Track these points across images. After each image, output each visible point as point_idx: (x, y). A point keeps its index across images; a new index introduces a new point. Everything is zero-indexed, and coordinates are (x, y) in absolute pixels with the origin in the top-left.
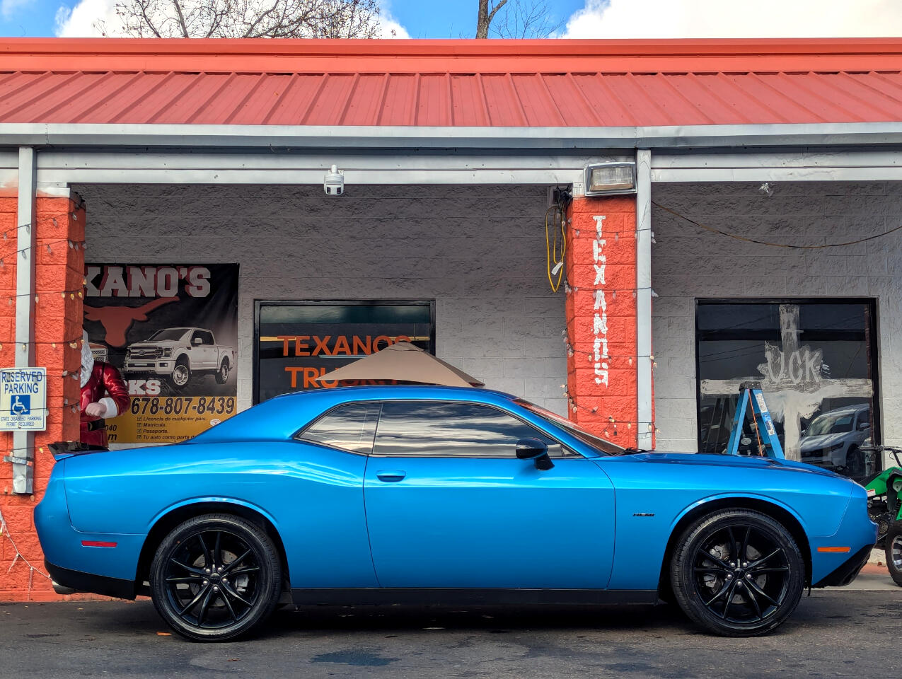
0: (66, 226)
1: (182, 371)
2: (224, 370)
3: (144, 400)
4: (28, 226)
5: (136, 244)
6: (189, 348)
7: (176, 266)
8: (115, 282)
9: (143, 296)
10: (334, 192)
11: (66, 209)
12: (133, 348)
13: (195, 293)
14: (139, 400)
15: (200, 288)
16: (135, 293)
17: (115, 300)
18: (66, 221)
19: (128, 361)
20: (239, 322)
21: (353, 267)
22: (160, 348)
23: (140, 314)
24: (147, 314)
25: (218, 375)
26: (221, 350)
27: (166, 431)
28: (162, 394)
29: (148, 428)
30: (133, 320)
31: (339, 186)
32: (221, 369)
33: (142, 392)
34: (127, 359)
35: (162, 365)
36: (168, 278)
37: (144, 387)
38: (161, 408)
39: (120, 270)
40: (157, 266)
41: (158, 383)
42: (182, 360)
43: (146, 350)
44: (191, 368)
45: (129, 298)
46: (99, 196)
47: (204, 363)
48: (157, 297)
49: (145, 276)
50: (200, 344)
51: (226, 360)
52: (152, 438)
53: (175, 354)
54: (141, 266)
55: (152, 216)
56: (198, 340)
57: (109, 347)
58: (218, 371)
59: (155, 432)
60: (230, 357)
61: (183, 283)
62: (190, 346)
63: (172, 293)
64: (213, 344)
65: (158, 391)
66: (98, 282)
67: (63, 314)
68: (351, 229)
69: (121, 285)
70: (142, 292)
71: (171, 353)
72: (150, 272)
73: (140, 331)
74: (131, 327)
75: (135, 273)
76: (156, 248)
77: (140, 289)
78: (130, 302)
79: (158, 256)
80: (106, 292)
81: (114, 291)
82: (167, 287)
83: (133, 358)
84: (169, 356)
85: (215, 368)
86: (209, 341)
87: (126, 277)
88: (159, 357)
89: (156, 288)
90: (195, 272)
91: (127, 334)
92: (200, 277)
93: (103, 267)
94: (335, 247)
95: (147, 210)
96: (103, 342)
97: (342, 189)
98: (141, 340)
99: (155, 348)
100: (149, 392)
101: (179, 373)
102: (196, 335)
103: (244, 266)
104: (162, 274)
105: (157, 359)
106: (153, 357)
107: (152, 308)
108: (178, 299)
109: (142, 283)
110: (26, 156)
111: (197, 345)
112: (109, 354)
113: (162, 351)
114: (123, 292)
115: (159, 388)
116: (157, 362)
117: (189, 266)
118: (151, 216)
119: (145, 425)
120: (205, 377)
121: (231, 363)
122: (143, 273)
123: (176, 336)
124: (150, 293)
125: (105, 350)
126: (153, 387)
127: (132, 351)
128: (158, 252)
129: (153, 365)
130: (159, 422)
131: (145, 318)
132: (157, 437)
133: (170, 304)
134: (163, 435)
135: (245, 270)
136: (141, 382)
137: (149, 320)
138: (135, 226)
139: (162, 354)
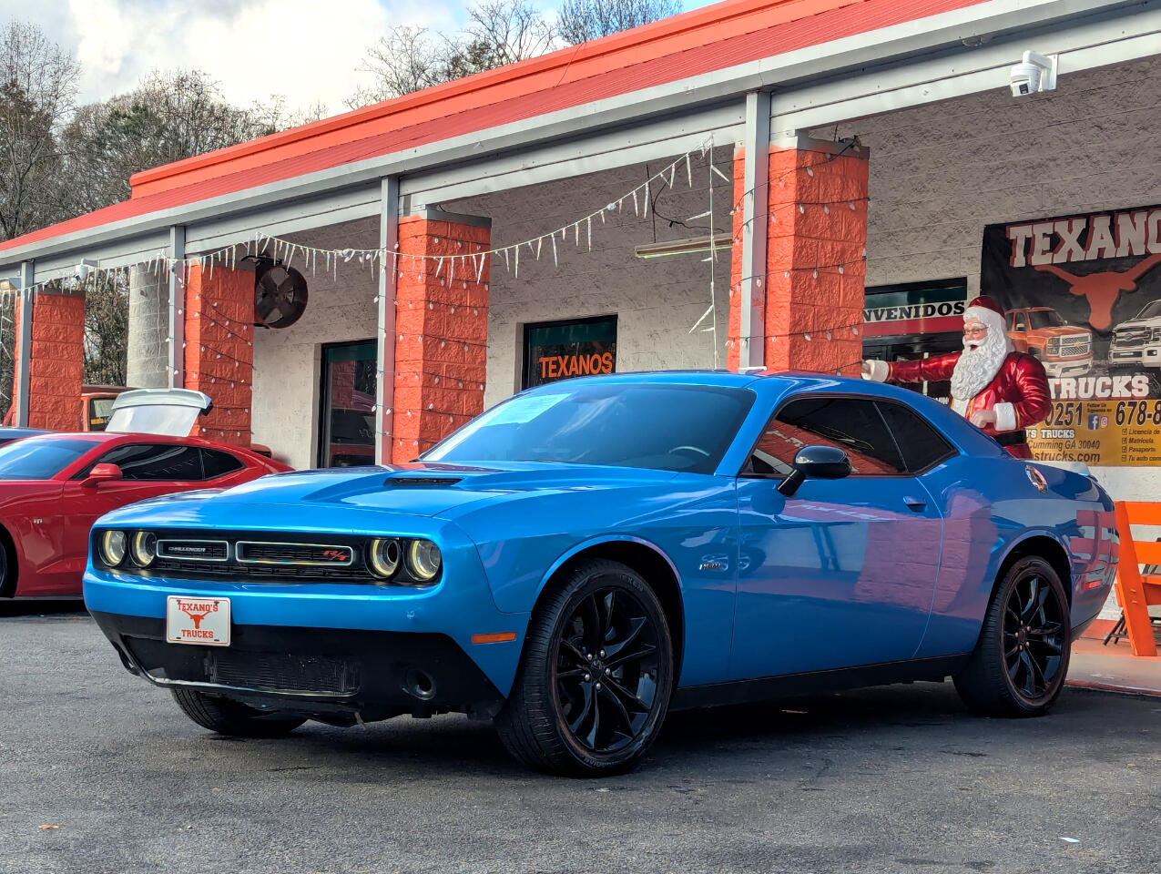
0: (794, 186)
3: (1130, 404)
4: (752, 191)
5: (1127, 180)
8: (1102, 238)
9: (1131, 255)
12: (1121, 330)
14: (1123, 404)
16: (1123, 252)
17: (1102, 264)
18: (794, 179)
19: (1114, 349)
22: (1149, 328)
23: (1128, 281)
24: (1135, 281)
27: (1153, 450)
28: (1150, 396)
29: (1135, 446)
30: (1121, 291)
33: (1126, 394)
34: (1111, 346)
35: (1150, 353)
37: (1129, 387)
38: (1150, 416)
39: (1106, 221)
40: (1149, 209)
41: (1145, 379)
43: (1133, 333)
45: (1116, 259)
46: (1088, 117)
48: (1148, 254)
49: (1134, 225)
52: (1138, 459)
54: (1131, 211)
55: (1147, 135)
57: (1094, 330)
59: (1141, 450)
65: (1146, 392)
66: (1084, 240)
69: (1108, 242)
70: (1131, 250)
72: (1140, 218)
73: (1126, 306)
74: (1117, 302)
75: (1123, 220)
76: (1150, 183)
77: (1130, 244)
78: (1117, 265)
79: (1151, 194)
80: (1092, 255)
81: (1101, 251)
83: (1120, 344)
87: (1113, 228)
88: (1147, 342)
89: (1146, 243)
91: (1114, 311)
93: (1089, 217)
95: (1140, 129)
96: (1087, 325)
98: (1128, 319)
99: (1143, 328)
100: (1136, 393)
104: (1154, 220)
105: (1145, 345)
106: (1140, 343)
107: (1142, 271)
109: (1132, 236)
110: (752, 101)
112: (1094, 339)
113: (1150, 333)
114: (1111, 252)
115: (1147, 387)
116: (1145, 348)
118: (1144, 135)
119: (1131, 441)
122: (1132, 219)
124: (1139, 251)
125: (1088, 335)
126: (1140, 386)
127: (1119, 335)
128: (1151, 188)
129: (1139, 354)
130: (1146, 437)
131: (1134, 285)
132: (1145, 458)
134: (1148, 454)
136: (1127, 379)
137: (1137, 289)
138: (1126, 154)
139: (1150, 337)
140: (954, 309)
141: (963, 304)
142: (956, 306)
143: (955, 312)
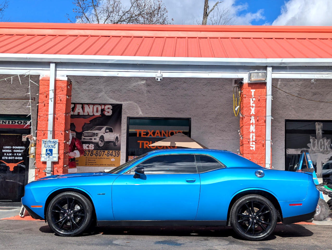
1: (102, 141)
2: (116, 142)
3: (88, 151)
4: (53, 90)
5: (86, 96)
6: (104, 133)
7: (100, 104)
8: (79, 110)
9: (88, 115)
10: (159, 80)
11: (66, 84)
12: (85, 133)
13: (106, 114)
14: (86, 151)
15: (108, 112)
16: (86, 114)
17: (79, 116)
18: (66, 88)
19: (83, 137)
20: (122, 125)
21: (162, 106)
23: (87, 121)
24: (90, 121)
25: (114, 143)
26: (115, 134)
27: (95, 162)
28: (94, 149)
29: (89, 161)
30: (85, 123)
31: (161, 78)
32: (115, 141)
33: (87, 148)
34: (82, 136)
35: (95, 139)
36: (97, 108)
37: (88, 147)
38: (94, 154)
39: (81, 106)
40: (94, 104)
41: (93, 145)
42: (102, 138)
43: (89, 134)
44: (105, 140)
45: (84, 115)
46: (74, 79)
47: (110, 139)
48: (94, 115)
49: (89, 108)
50: (108, 132)
51: (117, 138)
52: (91, 165)
53: (100, 135)
54: (88, 104)
56: (108, 131)
57: (76, 132)
58: (114, 142)
59: (91, 162)
60: (118, 137)
61: (103, 110)
62: (105, 133)
63: (99, 114)
64: (112, 132)
65: (93, 148)
66: (73, 109)
67: (64, 121)
68: (162, 92)
69: (81, 111)
70: (88, 113)
71: (98, 135)
72: (91, 106)
73: (87, 127)
74: (84, 126)
75: (86, 107)
76: (93, 98)
77: (88, 112)
78: (84, 117)
79: (94, 101)
80: (76, 113)
81: (79, 113)
82: (97, 111)
83: (85, 136)
84: (97, 136)
85: (113, 140)
86: (111, 131)
87: (83, 108)
89: (93, 112)
90: (107, 107)
91: (83, 128)
92: (108, 108)
93: (75, 104)
94: (156, 99)
95: (90, 85)
96: (74, 131)
97: (162, 79)
98: (88, 130)
99: (93, 133)
100: (90, 148)
101: (101, 142)
102: (107, 129)
103: (124, 105)
104: (95, 107)
105: (93, 137)
106: (92, 136)
107: (92, 119)
108: (101, 116)
109: (89, 110)
110: (53, 66)
111: (107, 132)
112: (76, 134)
113: (95, 134)
114: (82, 113)
115: (94, 147)
116: (93, 138)
117: (105, 105)
118: (92, 86)
119: (88, 160)
120: (110, 143)
121: (119, 139)
122: (89, 106)
123: (100, 129)
124: (91, 114)
125: (75, 133)
126: (91, 147)
127: (84, 134)
128: (94, 99)
129: (91, 139)
130: (94, 159)
131: (89, 122)
132: (93, 165)
133: (98, 118)
134: (94, 164)
135: (124, 106)
136: (87, 145)
137: (91, 123)
138: (86, 90)
139: (95, 135)
140: (23, 123)
141: (26, 122)
142: (24, 122)
143: (23, 124)
